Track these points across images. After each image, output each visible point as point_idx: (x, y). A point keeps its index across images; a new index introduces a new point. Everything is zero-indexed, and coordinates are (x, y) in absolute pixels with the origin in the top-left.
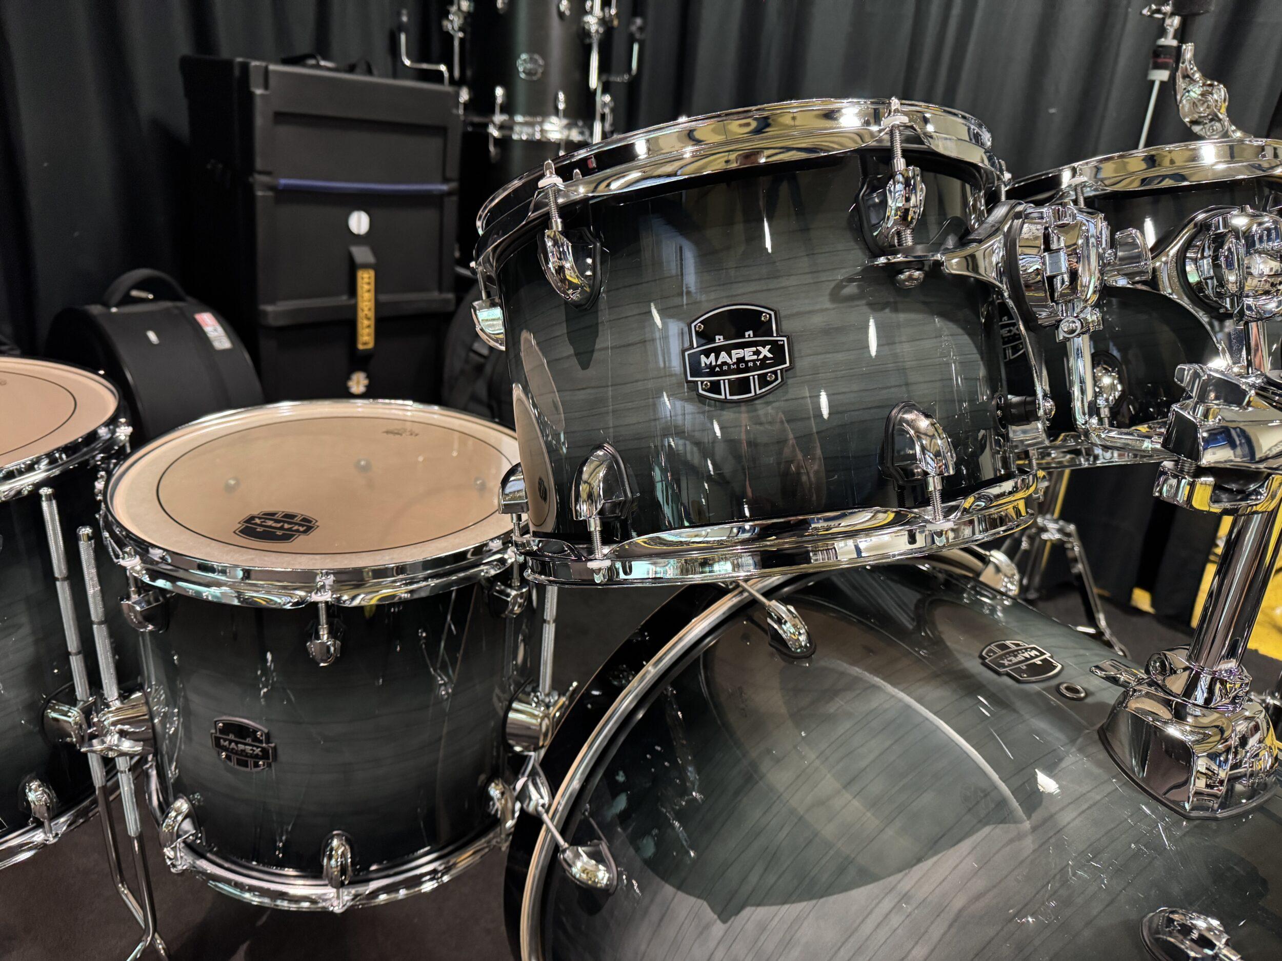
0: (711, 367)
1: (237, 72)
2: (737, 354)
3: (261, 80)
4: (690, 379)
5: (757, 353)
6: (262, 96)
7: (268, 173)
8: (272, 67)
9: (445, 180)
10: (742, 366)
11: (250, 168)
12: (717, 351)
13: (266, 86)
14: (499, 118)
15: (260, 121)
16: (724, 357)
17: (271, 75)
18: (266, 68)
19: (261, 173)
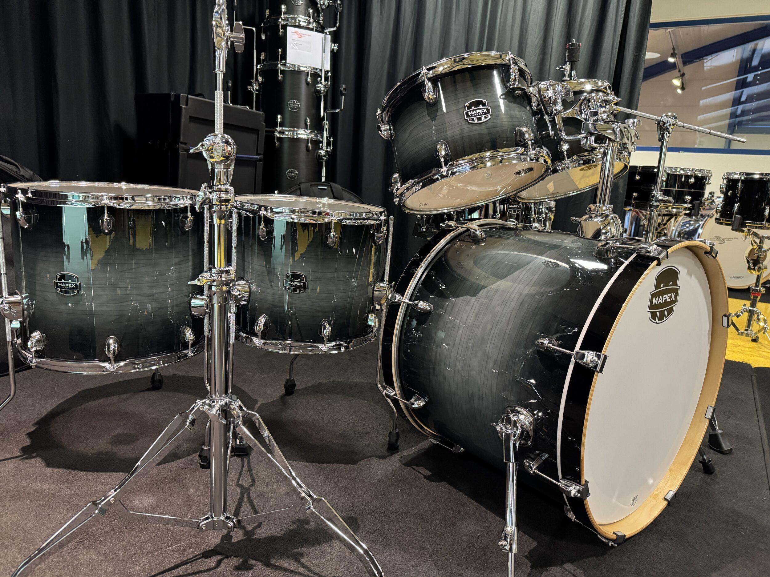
0: (471, 115)
1: (172, 99)
2: (478, 111)
3: (185, 103)
4: (466, 118)
5: (483, 111)
6: (185, 108)
7: (185, 144)
8: (189, 96)
9: (258, 154)
10: (480, 114)
11: (178, 141)
12: (473, 111)
13: (187, 105)
14: (279, 129)
15: (183, 120)
16: (475, 112)
17: (189, 100)
18: (187, 97)
19: (182, 143)
